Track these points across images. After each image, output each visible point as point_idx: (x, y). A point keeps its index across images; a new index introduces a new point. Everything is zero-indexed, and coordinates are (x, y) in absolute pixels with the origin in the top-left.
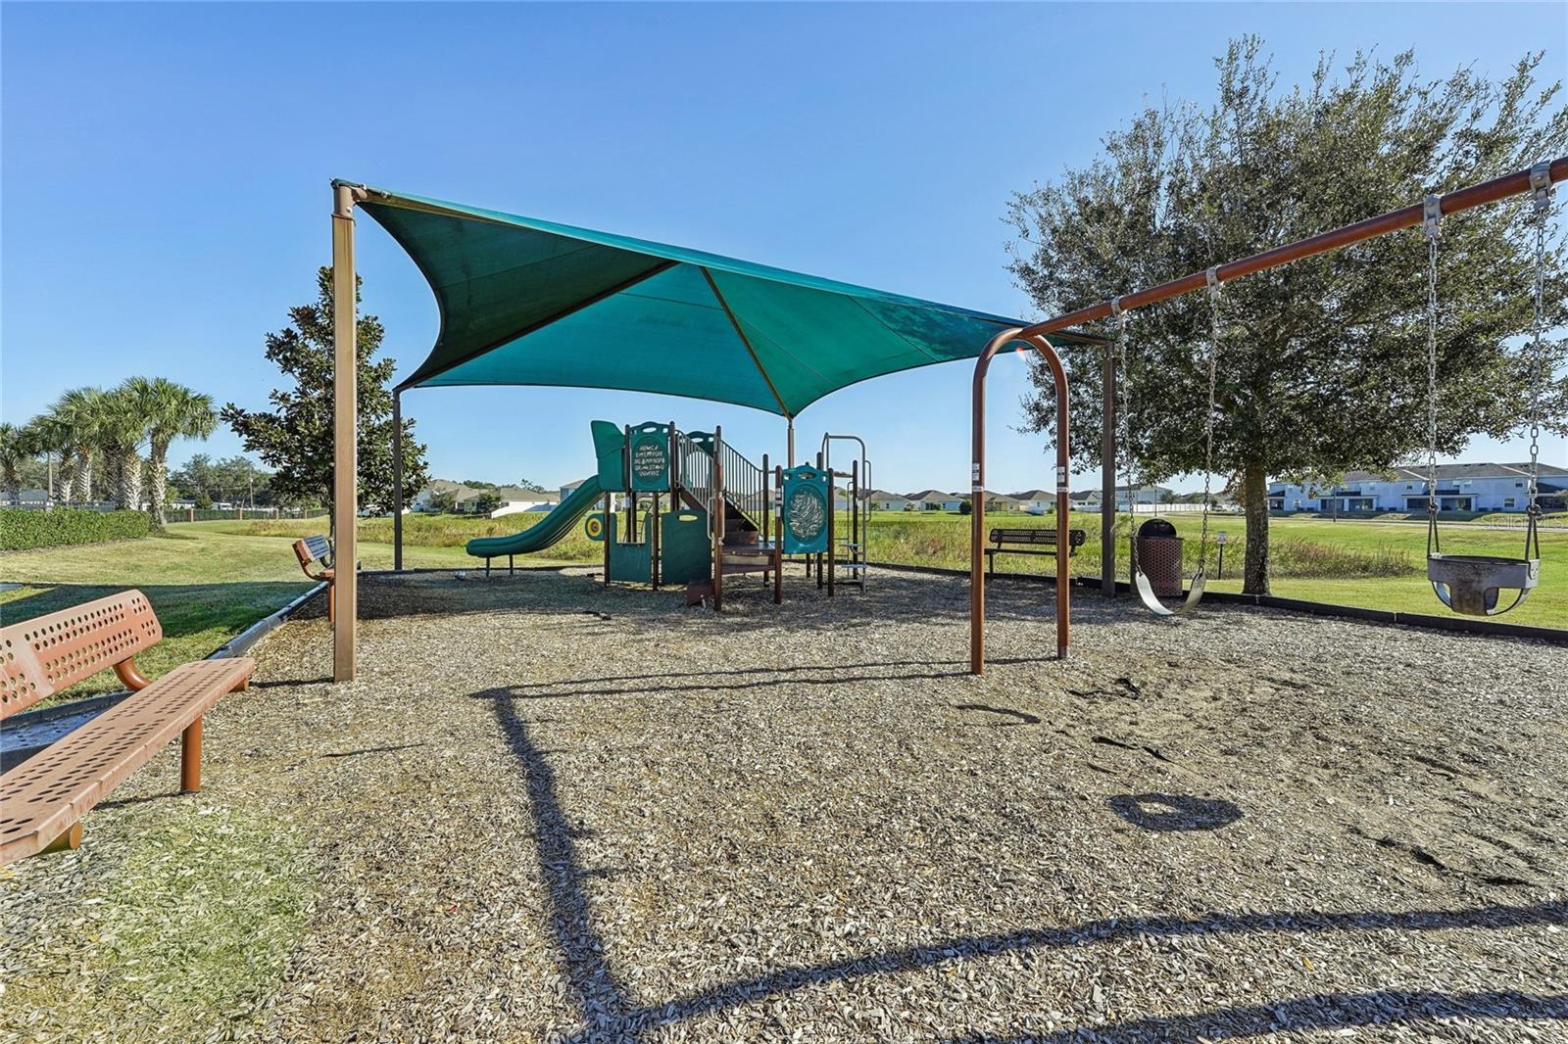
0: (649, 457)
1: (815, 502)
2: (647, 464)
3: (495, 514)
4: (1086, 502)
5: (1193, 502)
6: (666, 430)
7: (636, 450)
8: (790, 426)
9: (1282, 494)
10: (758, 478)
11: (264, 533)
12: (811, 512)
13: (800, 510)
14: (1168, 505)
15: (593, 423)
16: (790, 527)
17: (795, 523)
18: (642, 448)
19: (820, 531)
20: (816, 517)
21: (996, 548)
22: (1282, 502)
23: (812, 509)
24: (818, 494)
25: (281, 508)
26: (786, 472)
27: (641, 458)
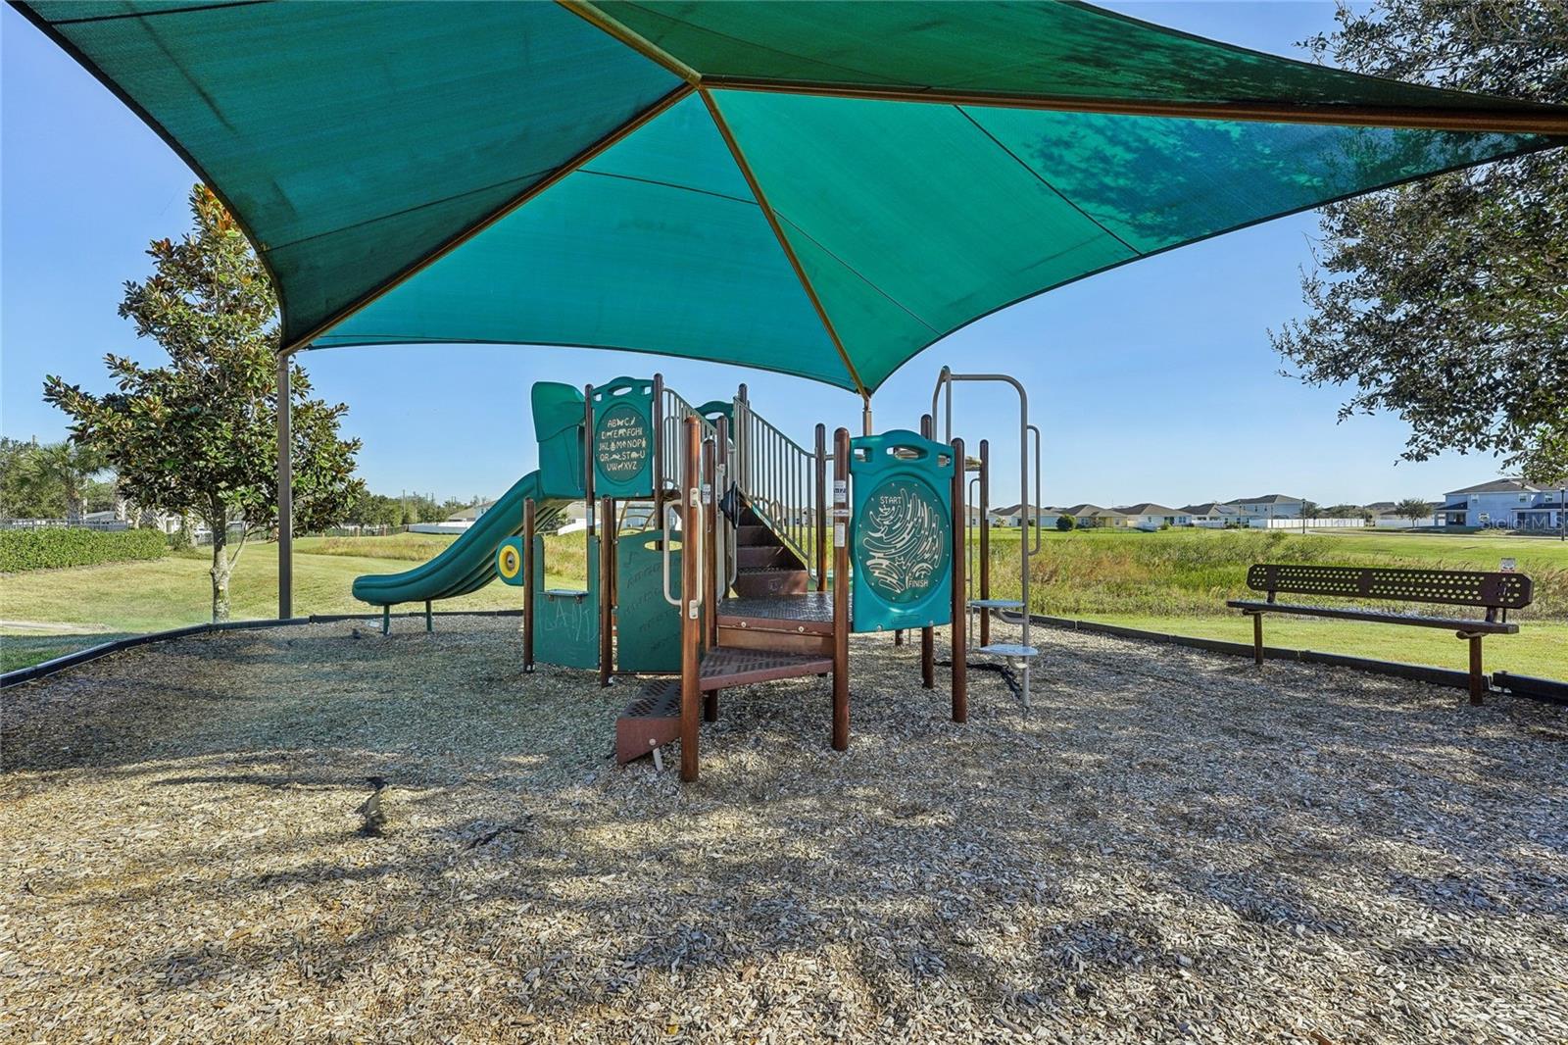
0: (621, 439)
1: (924, 512)
2: (619, 451)
3: (562, 531)
4: (1207, 516)
5: (1342, 517)
6: (648, 390)
7: (602, 425)
8: (866, 408)
9: (1465, 505)
10: (807, 469)
11: (331, 551)
12: (917, 538)
13: (890, 531)
14: (1311, 520)
15: (538, 387)
16: (867, 570)
17: (879, 560)
18: (611, 424)
19: (934, 577)
20: (927, 546)
21: (1264, 601)
22: (1464, 515)
23: (918, 527)
24: (931, 495)
25: (362, 526)
26: (859, 442)
27: (609, 440)
